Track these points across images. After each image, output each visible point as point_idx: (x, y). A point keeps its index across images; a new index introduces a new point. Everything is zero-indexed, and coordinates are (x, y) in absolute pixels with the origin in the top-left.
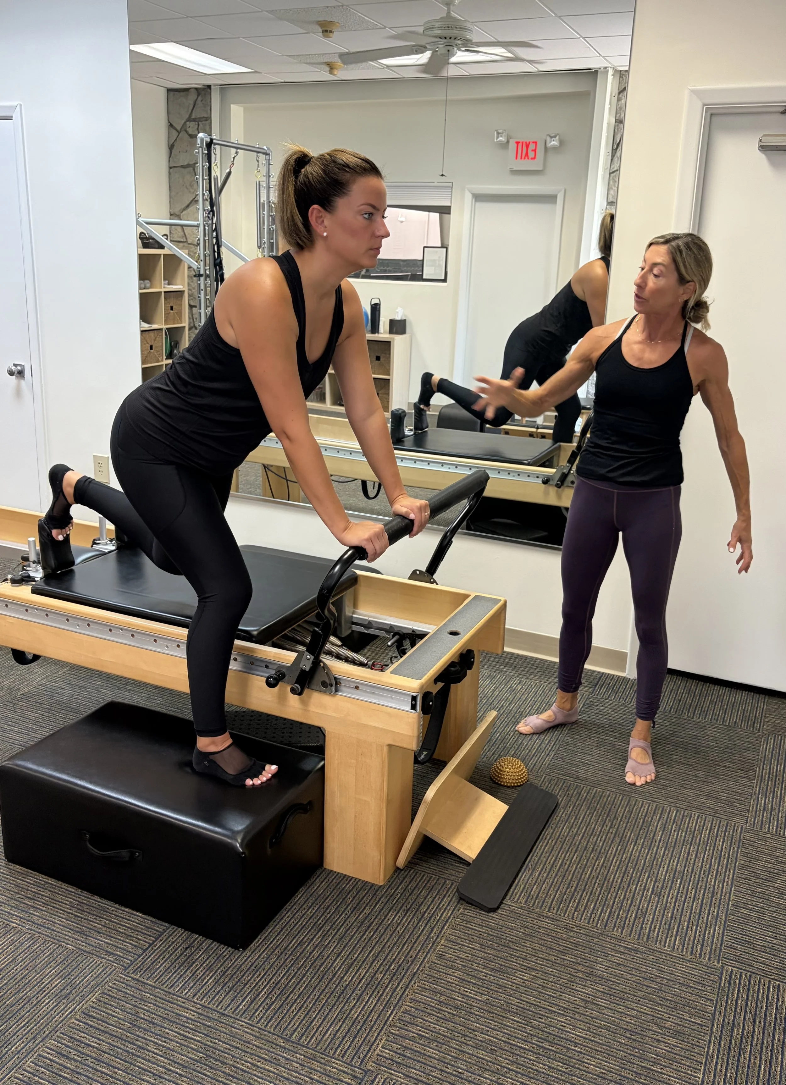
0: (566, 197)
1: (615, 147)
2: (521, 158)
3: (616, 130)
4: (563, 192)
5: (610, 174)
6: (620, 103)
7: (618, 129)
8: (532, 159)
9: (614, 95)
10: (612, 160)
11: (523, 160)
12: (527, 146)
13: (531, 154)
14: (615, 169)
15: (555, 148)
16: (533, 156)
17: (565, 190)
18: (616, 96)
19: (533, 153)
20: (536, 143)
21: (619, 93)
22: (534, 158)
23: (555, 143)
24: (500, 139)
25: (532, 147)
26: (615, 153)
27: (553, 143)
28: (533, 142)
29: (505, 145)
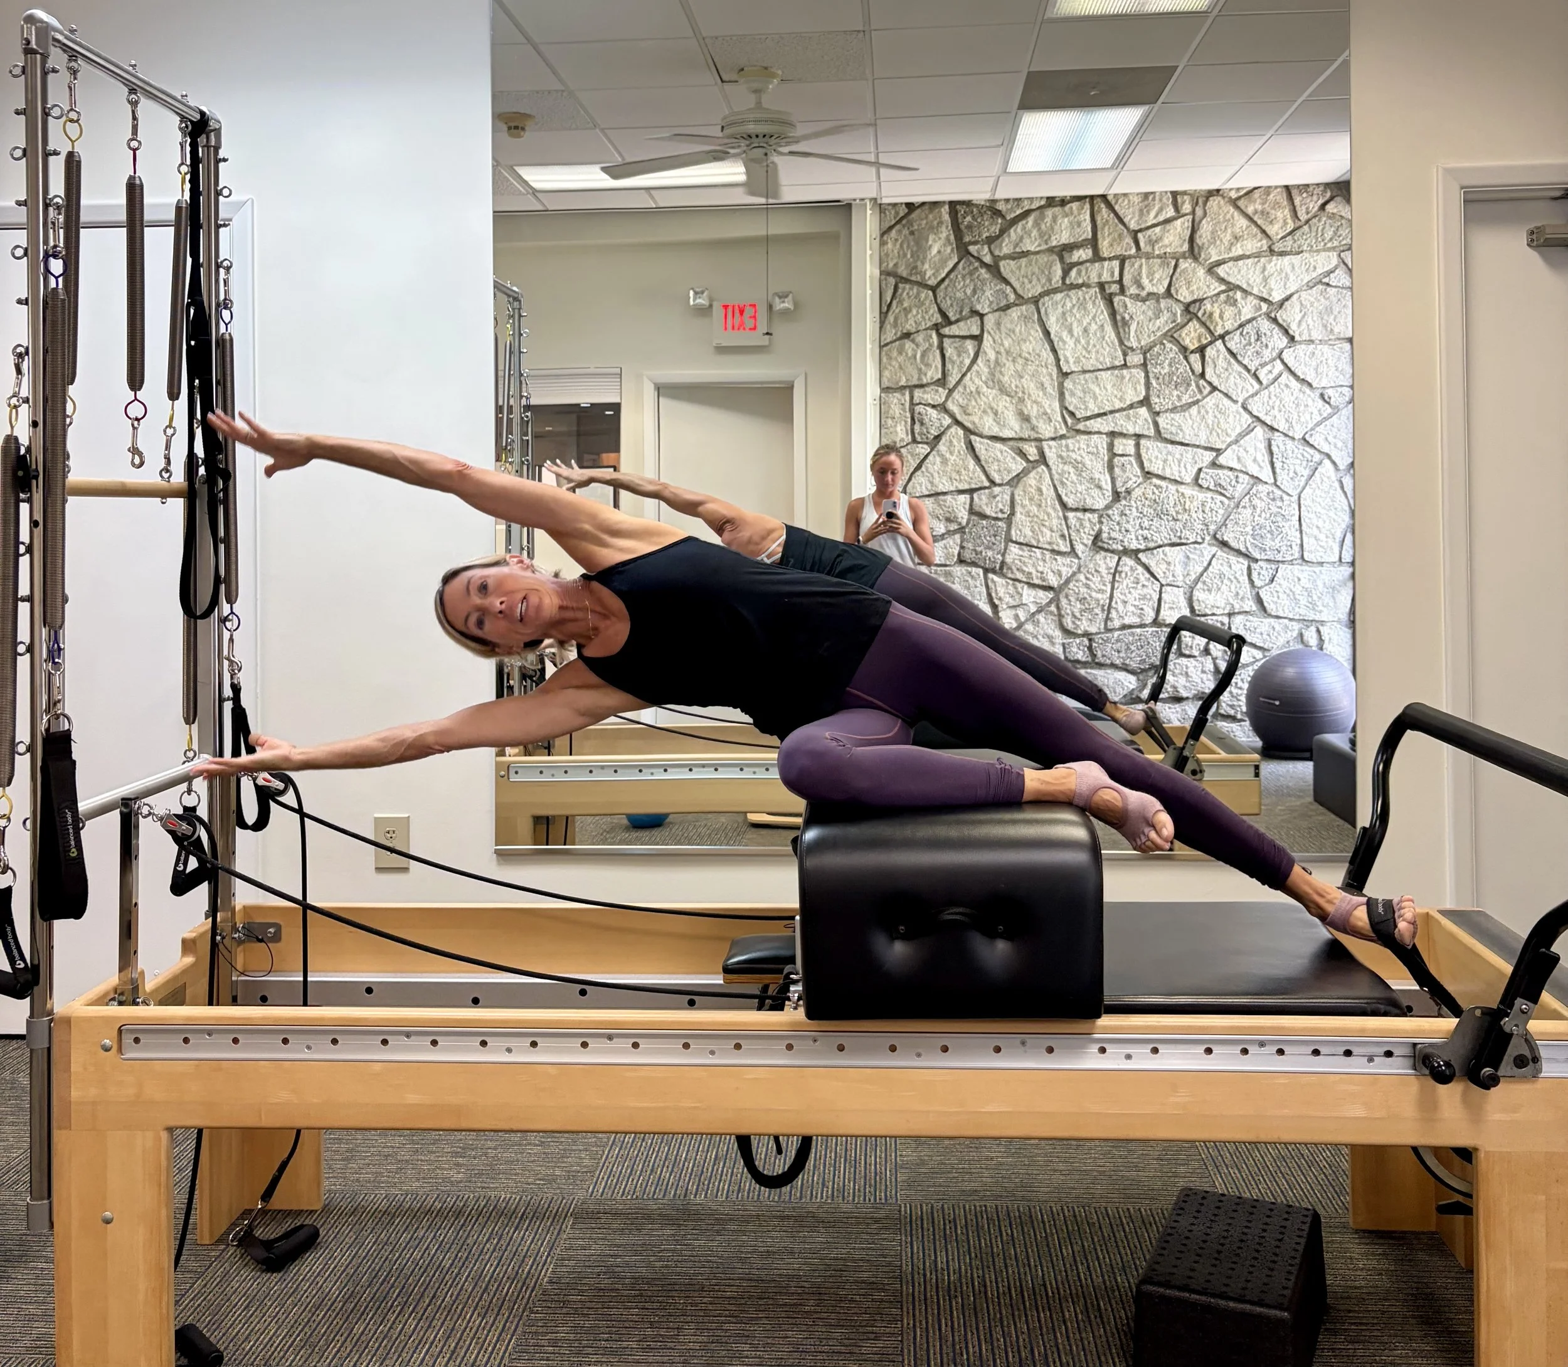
0: (809, 382)
1: (885, 309)
2: (733, 328)
3: (884, 286)
4: (802, 377)
5: (881, 347)
6: (886, 247)
7: (886, 285)
8: (750, 329)
9: (874, 237)
10: (881, 328)
11: (736, 331)
12: (742, 312)
13: (749, 323)
14: (888, 341)
15: (785, 312)
16: (752, 326)
17: (806, 374)
18: (878, 240)
19: (752, 321)
20: (754, 306)
21: (882, 235)
22: (755, 328)
23: (788, 304)
24: (699, 301)
25: (749, 312)
26: (886, 317)
27: (782, 305)
28: (750, 305)
29: (704, 312)
